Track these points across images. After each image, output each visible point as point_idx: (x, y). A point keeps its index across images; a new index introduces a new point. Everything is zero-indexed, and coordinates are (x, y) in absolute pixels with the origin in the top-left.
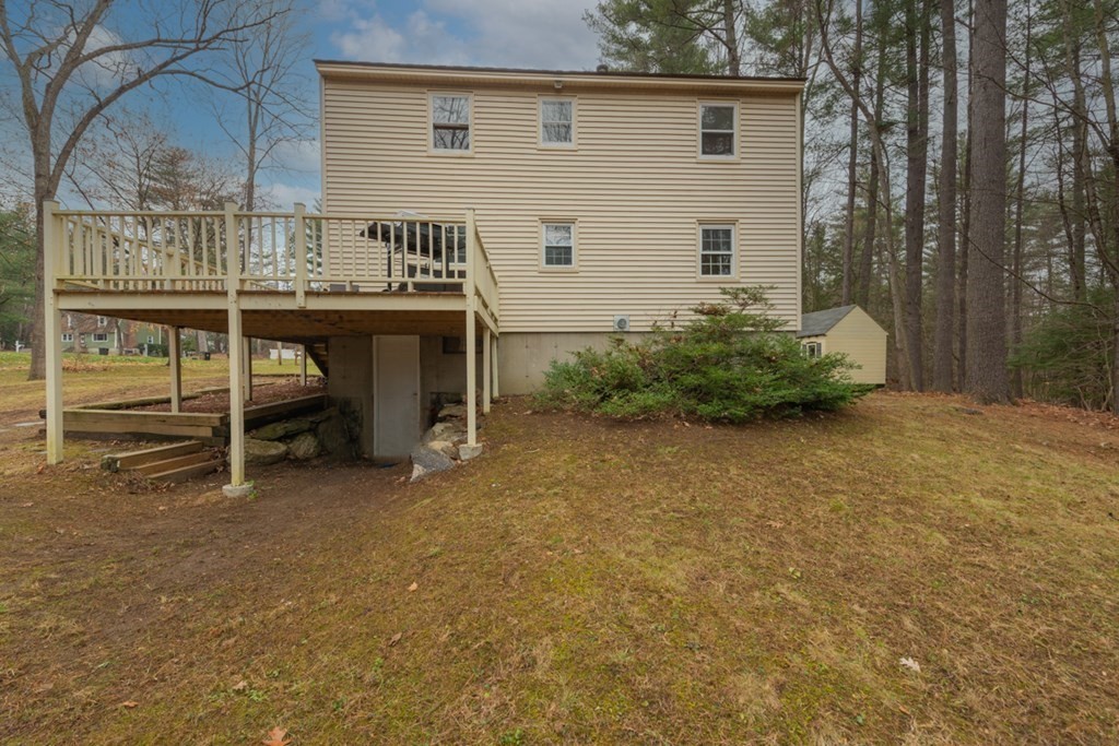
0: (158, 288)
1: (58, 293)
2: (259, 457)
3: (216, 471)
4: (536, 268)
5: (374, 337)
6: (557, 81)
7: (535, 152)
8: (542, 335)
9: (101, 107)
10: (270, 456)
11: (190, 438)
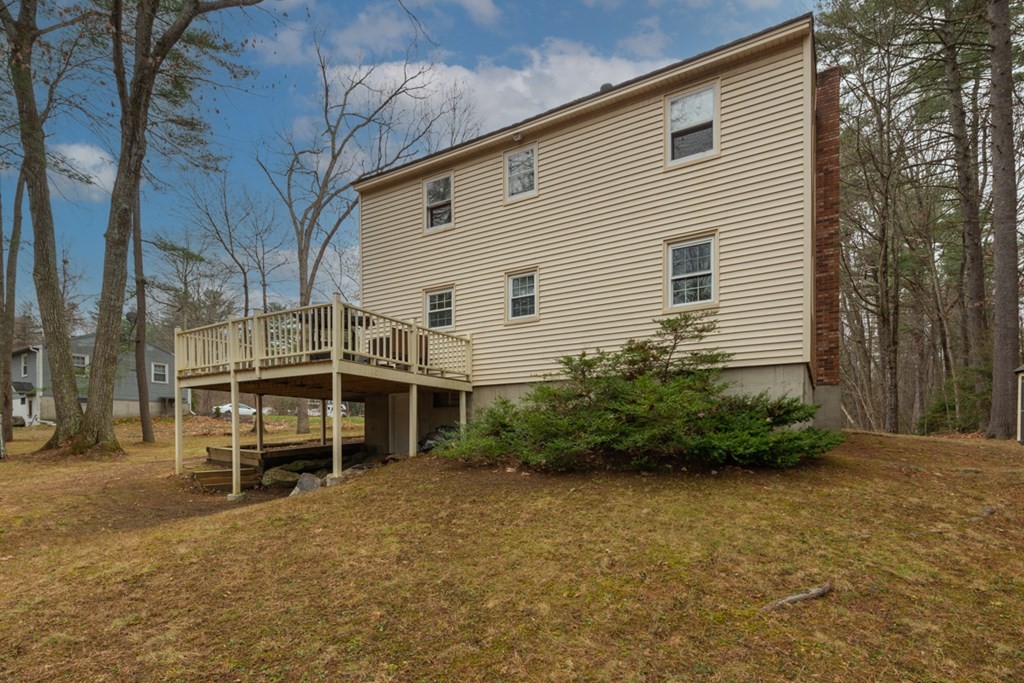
0: (270, 364)
1: (180, 379)
2: (279, 482)
3: (253, 488)
4: (502, 322)
5: (390, 396)
6: (515, 134)
7: (502, 209)
8: (508, 387)
9: (329, 237)
10: (288, 482)
11: (251, 466)
